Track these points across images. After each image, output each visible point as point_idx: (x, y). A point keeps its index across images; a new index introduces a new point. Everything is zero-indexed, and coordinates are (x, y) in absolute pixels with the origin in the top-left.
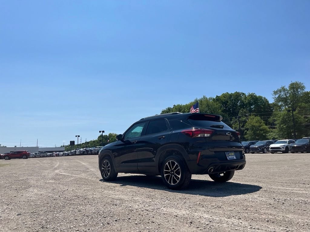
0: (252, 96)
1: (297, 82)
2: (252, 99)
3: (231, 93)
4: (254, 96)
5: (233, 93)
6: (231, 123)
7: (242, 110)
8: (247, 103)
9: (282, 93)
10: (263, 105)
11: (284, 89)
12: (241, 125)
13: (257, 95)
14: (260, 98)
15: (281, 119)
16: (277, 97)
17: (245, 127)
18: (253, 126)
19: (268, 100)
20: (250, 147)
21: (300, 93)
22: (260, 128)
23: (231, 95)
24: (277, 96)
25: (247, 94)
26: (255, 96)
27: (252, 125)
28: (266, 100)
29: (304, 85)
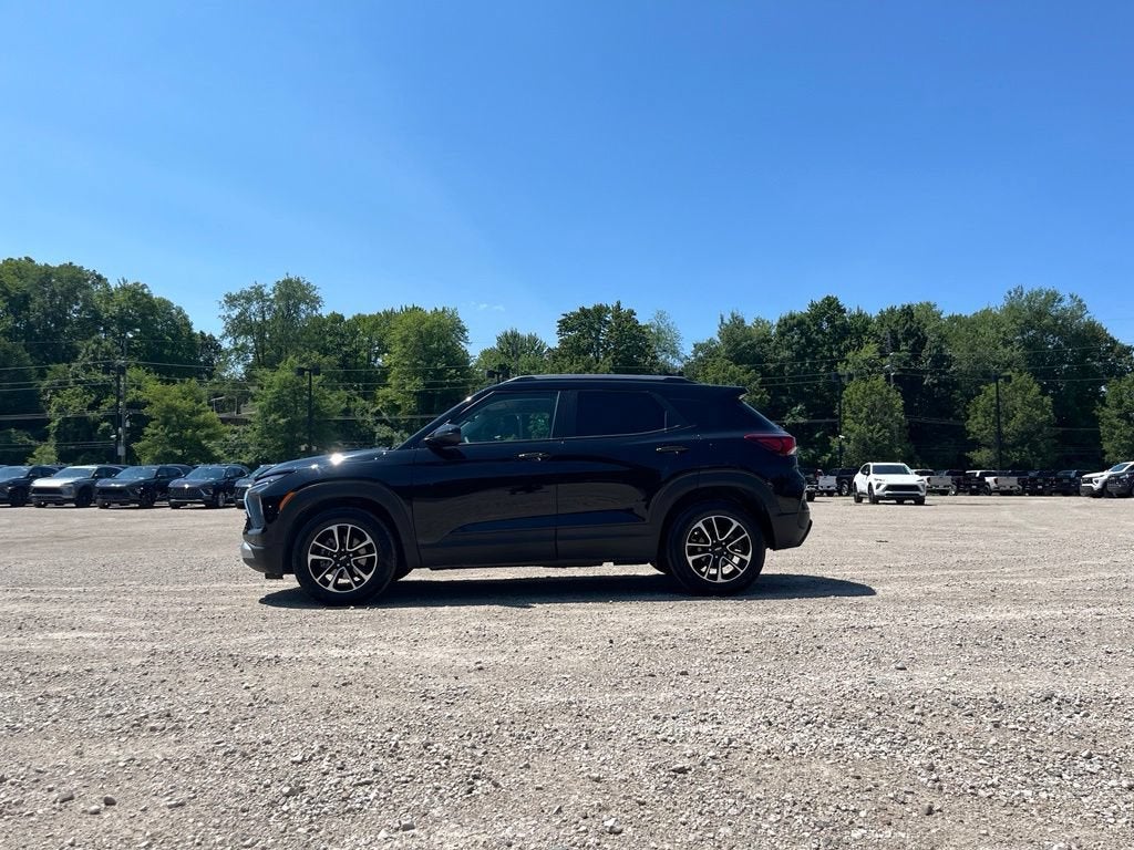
0: (136, 295)
1: (301, 280)
2: (136, 304)
3: (46, 265)
4: (145, 296)
5: (55, 264)
6: (42, 389)
7: (95, 342)
8: (114, 318)
9: (254, 307)
10: (173, 336)
11: (262, 293)
12: (91, 399)
13: (156, 295)
14: (167, 305)
15: (269, 394)
16: (234, 317)
17: (102, 407)
18: (171, 409)
19: (190, 319)
20: (170, 485)
21: (303, 316)
22: (194, 419)
23: (47, 273)
24: (235, 313)
25: (113, 284)
26: (148, 296)
27: (168, 406)
28: (185, 318)
29: (318, 293)
